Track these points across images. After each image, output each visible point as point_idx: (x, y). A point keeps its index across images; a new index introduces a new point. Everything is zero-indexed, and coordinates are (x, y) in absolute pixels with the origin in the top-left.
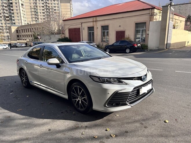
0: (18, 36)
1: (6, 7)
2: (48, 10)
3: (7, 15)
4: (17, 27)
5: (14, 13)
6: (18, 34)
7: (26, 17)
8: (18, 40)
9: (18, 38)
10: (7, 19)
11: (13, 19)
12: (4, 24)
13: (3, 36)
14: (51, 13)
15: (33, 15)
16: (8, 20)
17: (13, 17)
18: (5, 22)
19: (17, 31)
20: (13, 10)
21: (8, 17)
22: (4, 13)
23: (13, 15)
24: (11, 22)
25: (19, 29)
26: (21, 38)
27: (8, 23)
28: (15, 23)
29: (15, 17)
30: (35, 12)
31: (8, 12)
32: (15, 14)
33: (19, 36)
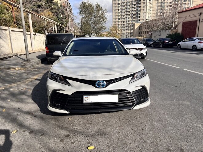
0: (139, 33)
1: (134, 5)
2: (176, 2)
3: (134, 13)
4: (140, 24)
5: (140, 10)
6: (139, 31)
7: (151, 13)
8: (139, 36)
9: (139, 35)
10: (134, 16)
11: (139, 16)
12: (130, 21)
13: (128, 33)
14: (179, 5)
15: (159, 9)
16: (134, 18)
17: (140, 14)
18: (131, 20)
19: (140, 28)
20: (140, 7)
21: (134, 15)
22: (133, 11)
23: (139, 12)
24: (137, 19)
25: (142, 26)
26: (141, 35)
27: (134, 21)
28: (139, 20)
29: (141, 14)
30: (162, 6)
31: (135, 10)
32: (142, 11)
33: (141, 33)
